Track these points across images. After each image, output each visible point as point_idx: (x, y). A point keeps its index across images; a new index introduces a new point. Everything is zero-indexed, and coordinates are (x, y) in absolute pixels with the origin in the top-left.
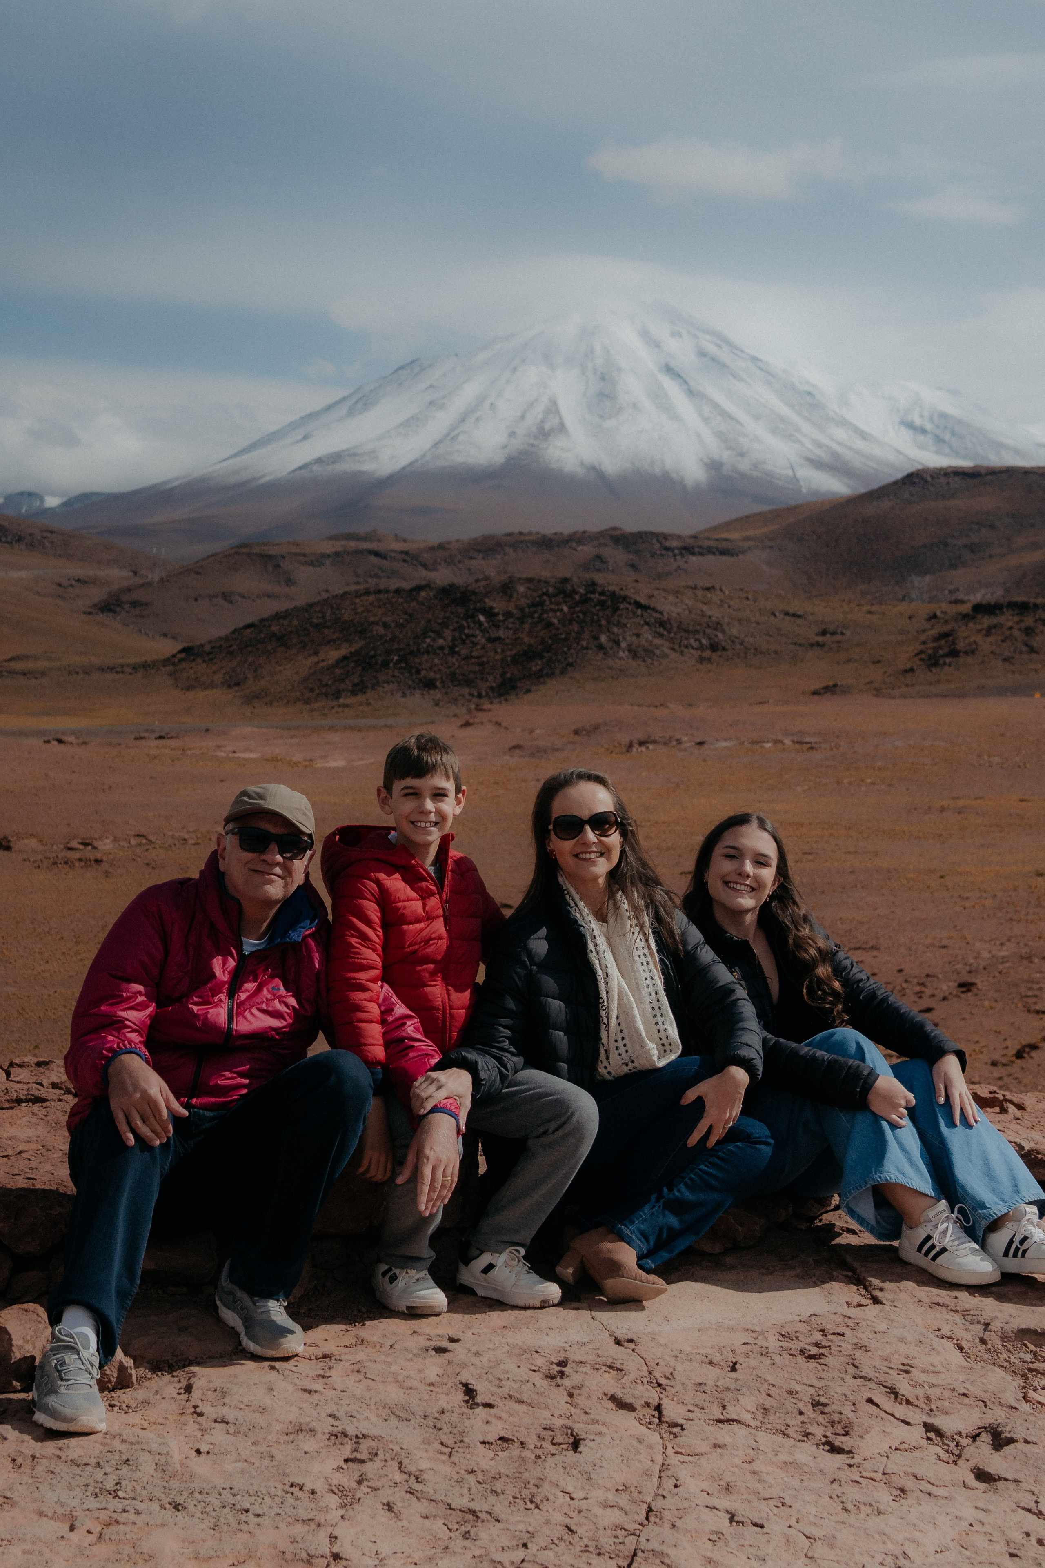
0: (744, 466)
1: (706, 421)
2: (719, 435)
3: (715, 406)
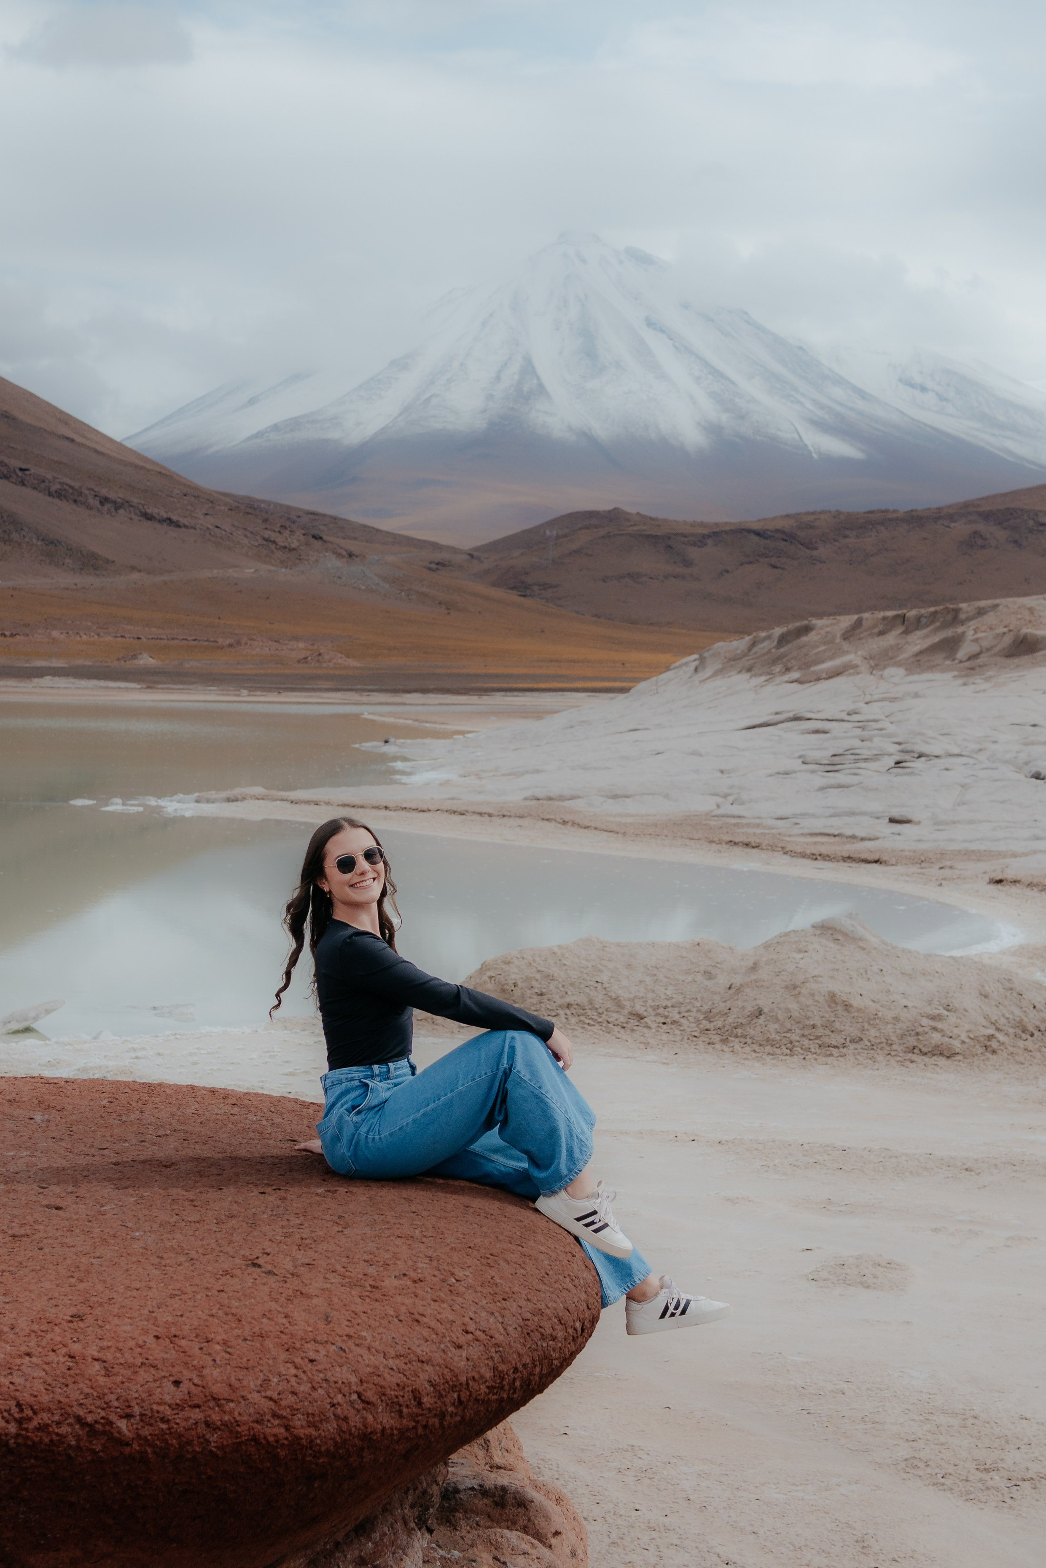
0: (746, 429)
1: (696, 382)
2: (714, 396)
3: (705, 365)
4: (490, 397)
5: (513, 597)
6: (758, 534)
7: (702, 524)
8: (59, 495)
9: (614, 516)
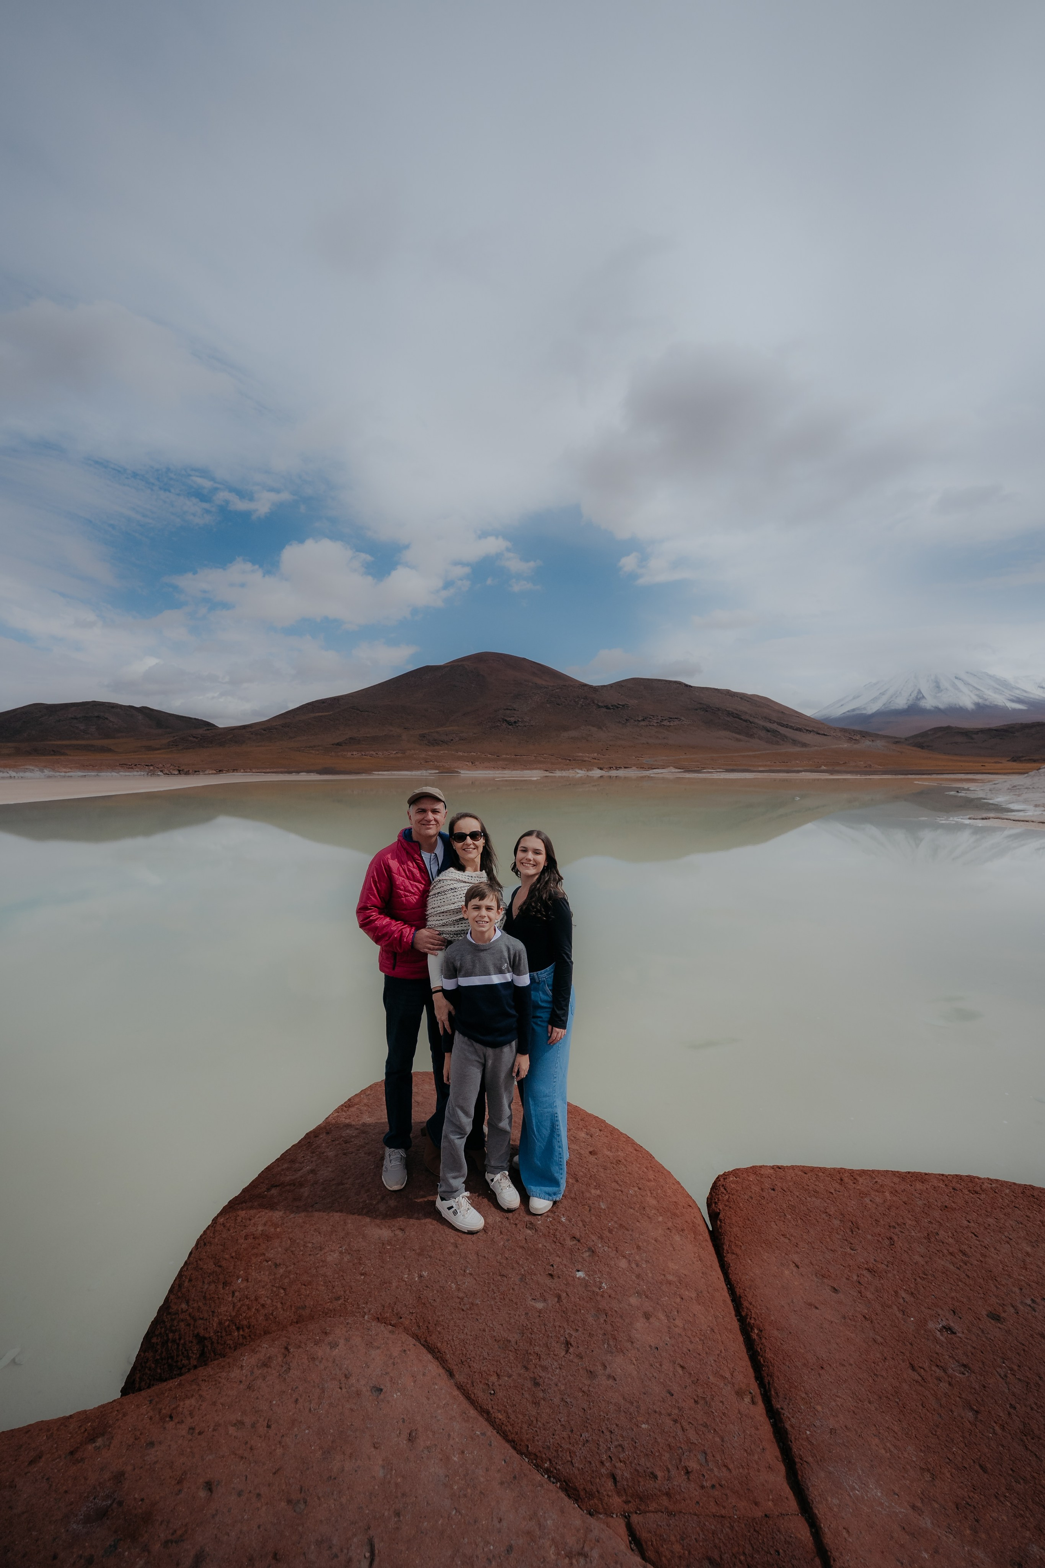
0: (987, 703)
1: (971, 691)
2: (977, 695)
3: (974, 687)
4: (908, 700)
5: (919, 749)
6: (995, 730)
7: (976, 729)
8: (797, 729)
9: (949, 728)
